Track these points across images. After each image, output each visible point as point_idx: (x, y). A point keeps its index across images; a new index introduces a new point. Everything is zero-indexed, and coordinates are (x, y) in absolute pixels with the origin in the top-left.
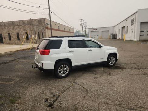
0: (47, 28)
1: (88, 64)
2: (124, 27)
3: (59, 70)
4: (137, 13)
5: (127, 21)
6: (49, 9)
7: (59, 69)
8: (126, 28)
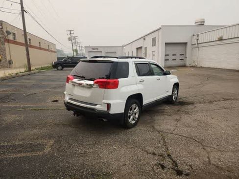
0: (8, 41)
1: (156, 101)
2: (141, 48)
3: (129, 115)
4: (160, 30)
5: (145, 39)
6: (21, 4)
7: (129, 112)
8: (143, 49)
